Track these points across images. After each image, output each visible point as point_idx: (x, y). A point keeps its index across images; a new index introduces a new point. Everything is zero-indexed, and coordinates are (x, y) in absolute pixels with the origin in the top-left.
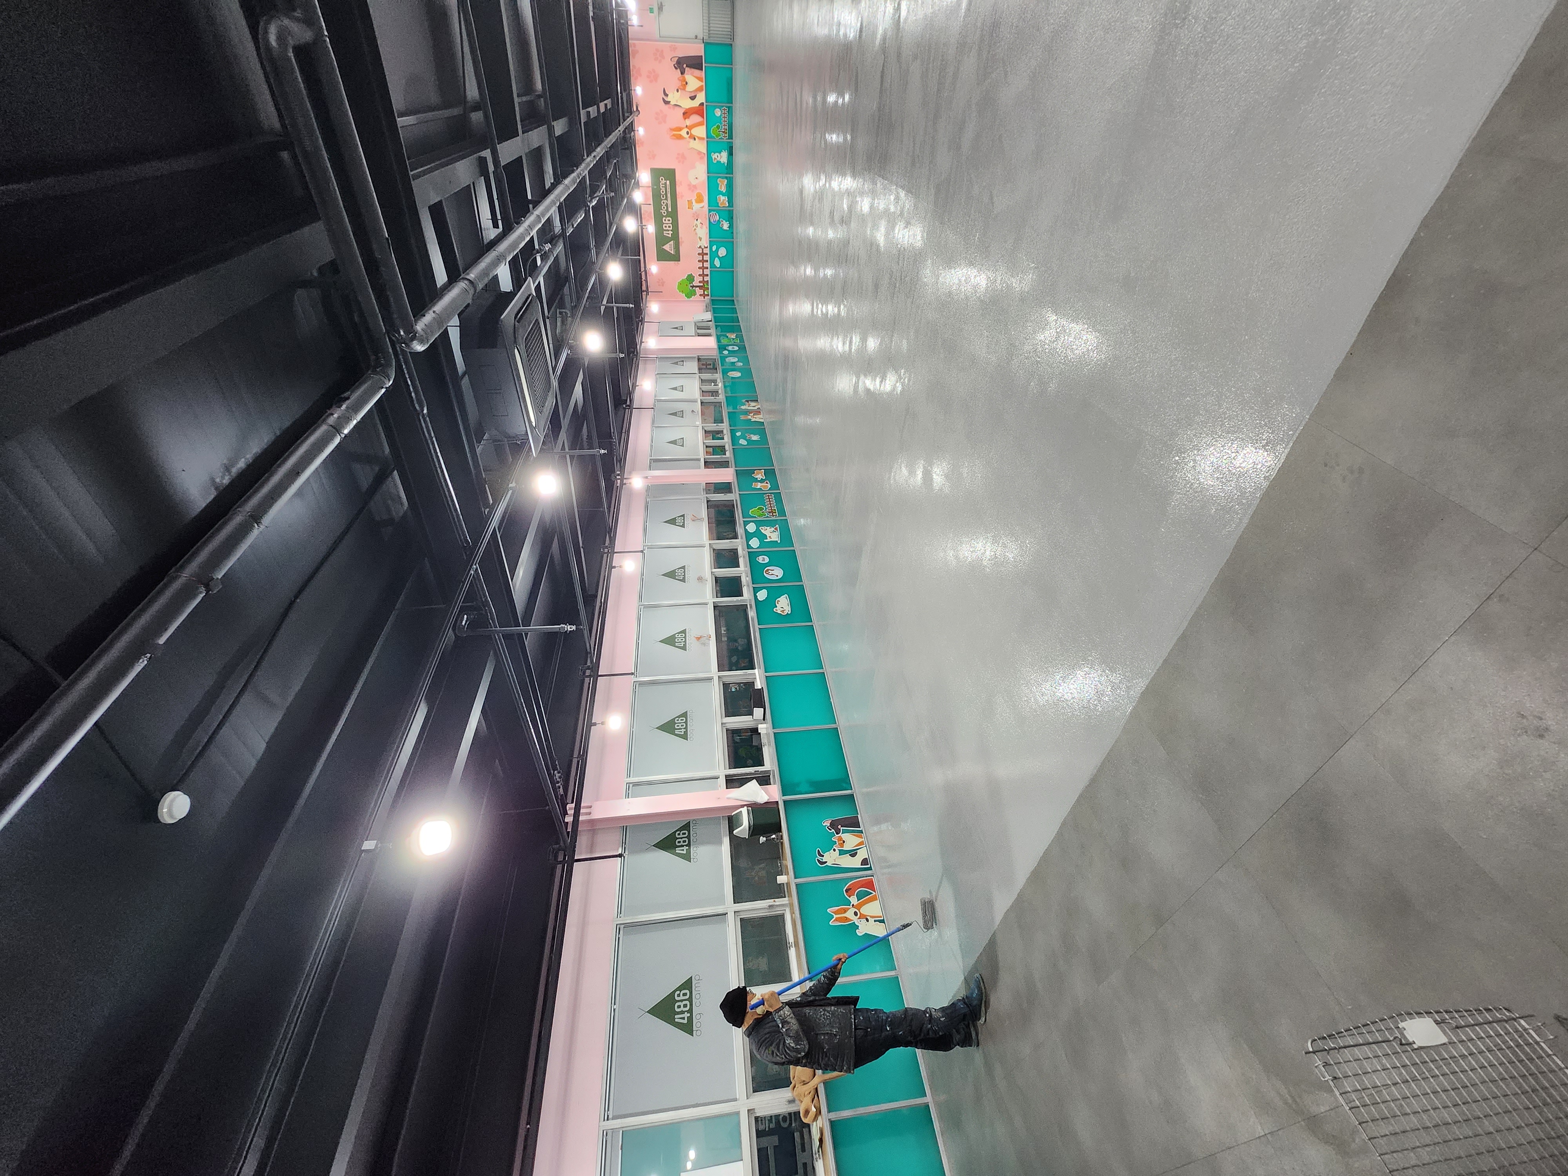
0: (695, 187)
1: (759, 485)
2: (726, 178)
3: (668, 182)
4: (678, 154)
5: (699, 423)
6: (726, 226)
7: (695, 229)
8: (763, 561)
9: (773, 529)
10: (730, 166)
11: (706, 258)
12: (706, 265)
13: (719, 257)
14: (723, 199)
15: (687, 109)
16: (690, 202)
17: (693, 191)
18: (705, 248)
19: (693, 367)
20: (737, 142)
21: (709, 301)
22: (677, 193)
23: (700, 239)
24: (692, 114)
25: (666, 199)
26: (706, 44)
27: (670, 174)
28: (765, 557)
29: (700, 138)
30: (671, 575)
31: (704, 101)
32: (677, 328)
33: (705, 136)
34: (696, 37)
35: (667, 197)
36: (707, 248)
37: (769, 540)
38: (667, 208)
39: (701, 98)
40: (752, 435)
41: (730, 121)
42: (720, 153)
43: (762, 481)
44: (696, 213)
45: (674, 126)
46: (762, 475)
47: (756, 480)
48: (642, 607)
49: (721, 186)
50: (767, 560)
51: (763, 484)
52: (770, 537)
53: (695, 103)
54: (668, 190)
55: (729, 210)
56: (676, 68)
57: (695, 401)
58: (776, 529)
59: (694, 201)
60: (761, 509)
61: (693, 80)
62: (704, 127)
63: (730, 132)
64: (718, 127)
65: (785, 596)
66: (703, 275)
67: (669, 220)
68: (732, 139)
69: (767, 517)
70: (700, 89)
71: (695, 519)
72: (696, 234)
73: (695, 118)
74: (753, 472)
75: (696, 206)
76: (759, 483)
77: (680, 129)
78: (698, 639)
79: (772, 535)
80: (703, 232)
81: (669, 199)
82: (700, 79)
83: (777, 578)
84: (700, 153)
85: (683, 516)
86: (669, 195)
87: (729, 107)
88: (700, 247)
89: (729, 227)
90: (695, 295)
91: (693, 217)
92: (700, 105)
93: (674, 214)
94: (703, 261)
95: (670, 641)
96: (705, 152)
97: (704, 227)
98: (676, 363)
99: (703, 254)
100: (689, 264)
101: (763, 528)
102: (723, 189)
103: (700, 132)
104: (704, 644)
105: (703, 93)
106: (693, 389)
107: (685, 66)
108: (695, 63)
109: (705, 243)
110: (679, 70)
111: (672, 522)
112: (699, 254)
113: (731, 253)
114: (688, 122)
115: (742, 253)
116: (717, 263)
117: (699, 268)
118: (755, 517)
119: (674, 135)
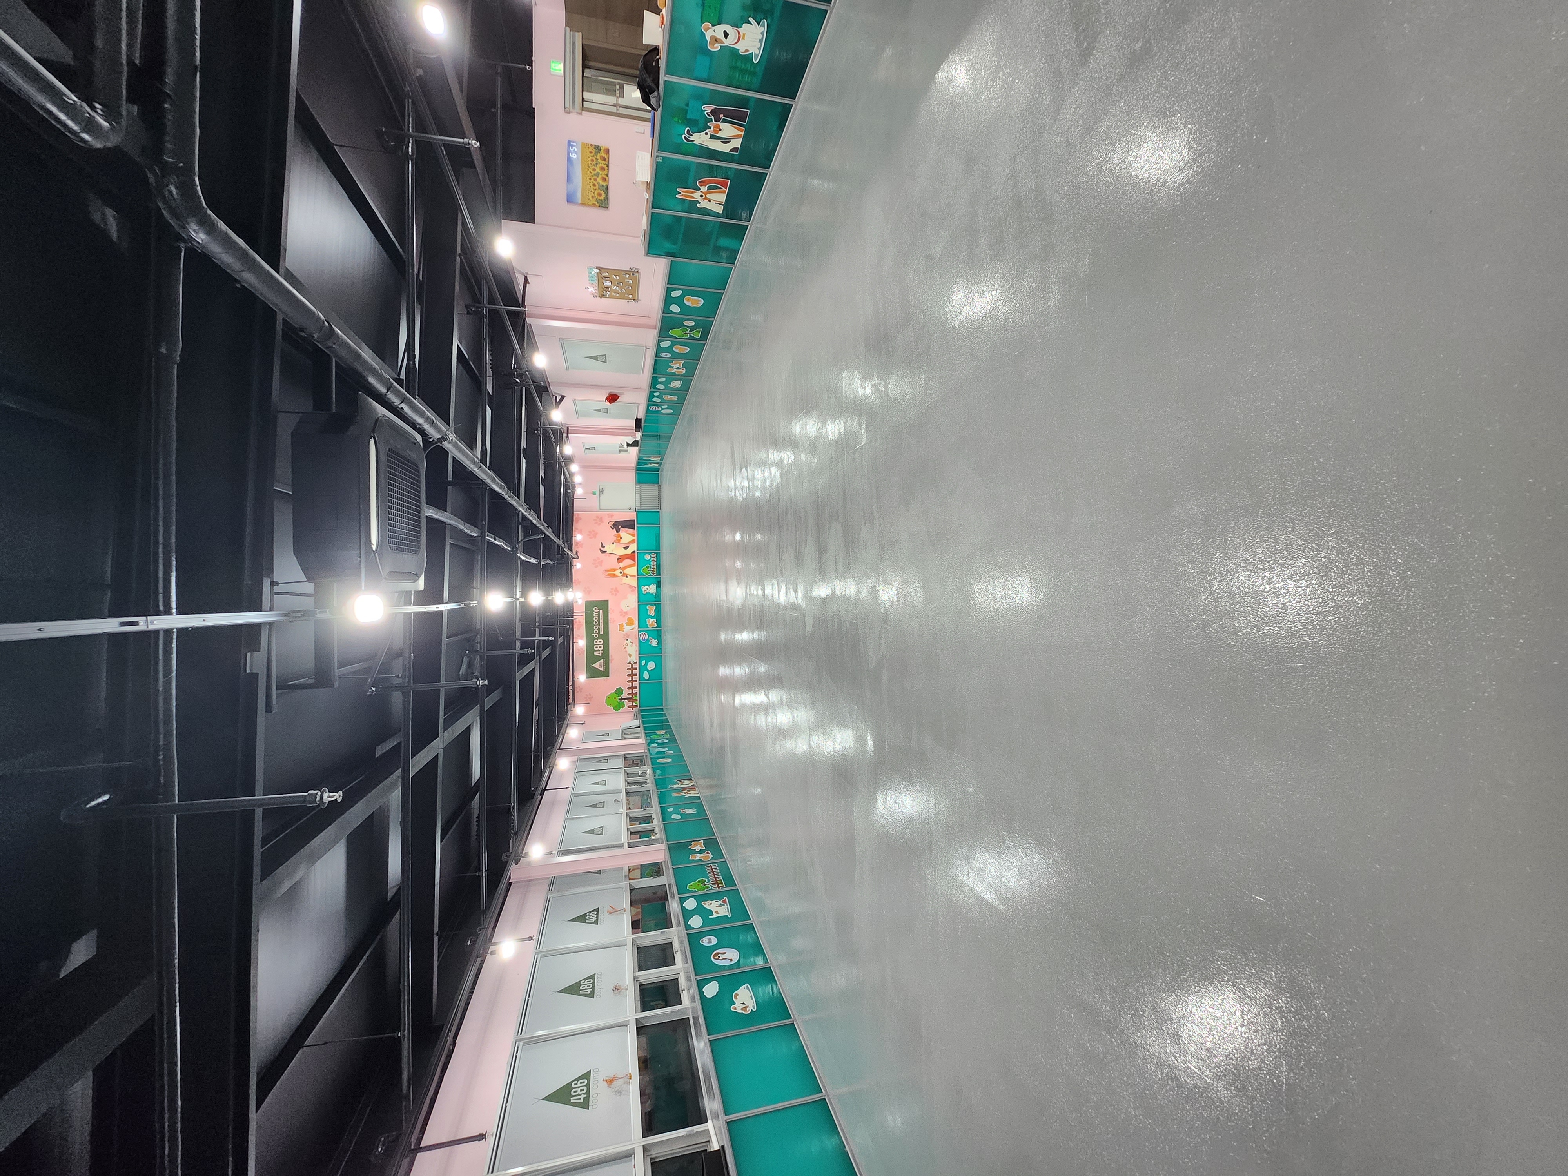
0: (626, 613)
1: (698, 857)
2: (655, 604)
3: (601, 611)
4: (612, 589)
5: (623, 810)
6: (654, 643)
7: (625, 648)
8: (708, 943)
9: (719, 902)
10: (658, 596)
11: (636, 672)
12: (634, 678)
13: (648, 671)
14: (652, 621)
15: (620, 556)
16: (621, 626)
17: (624, 616)
18: (635, 663)
19: (620, 762)
20: (665, 576)
21: (637, 710)
22: (609, 619)
23: (630, 656)
24: (627, 558)
25: (599, 624)
26: (638, 512)
27: (604, 605)
28: (712, 938)
29: (632, 576)
30: (573, 989)
31: (635, 549)
32: (603, 735)
33: (636, 574)
34: (630, 509)
35: (599, 622)
36: (636, 663)
37: (715, 916)
38: (599, 632)
39: (633, 547)
40: (686, 810)
41: (658, 562)
42: (649, 586)
43: (701, 852)
44: (626, 634)
45: (609, 568)
46: (701, 846)
47: (694, 852)
48: (521, 1043)
49: (650, 611)
50: (714, 941)
51: (702, 855)
52: (717, 912)
53: (629, 551)
54: (601, 617)
55: (658, 630)
56: (612, 529)
57: (620, 792)
58: (724, 901)
59: (625, 625)
60: (703, 882)
61: (626, 536)
62: (636, 568)
63: (658, 569)
64: (648, 567)
65: (745, 986)
66: (632, 688)
67: (600, 642)
68: (660, 575)
69: (711, 889)
70: (632, 542)
71: (613, 911)
72: (626, 651)
73: (628, 562)
74: (690, 843)
75: (627, 629)
76: (698, 855)
77: (615, 570)
78: (610, 1082)
79: (719, 909)
80: (633, 650)
81: (601, 624)
82: (633, 535)
83: (732, 963)
84: (631, 587)
85: (597, 910)
86: (601, 621)
87: (657, 553)
88: (630, 663)
89: (658, 644)
90: (623, 706)
91: (624, 637)
92: (632, 552)
93: (605, 637)
94: (632, 675)
95: (562, 1096)
96: (636, 586)
97: (634, 645)
98: (600, 762)
99: (632, 669)
100: (619, 678)
101: (706, 902)
102: (652, 613)
103: (633, 571)
104: (619, 1092)
105: (635, 544)
106: (618, 781)
107: (620, 527)
108: (629, 525)
109: (634, 658)
110: (615, 530)
111: (582, 919)
112: (628, 669)
113: (660, 666)
114: (622, 565)
115: (670, 664)
116: (646, 675)
117: (628, 681)
118: (696, 891)
119: (608, 575)
